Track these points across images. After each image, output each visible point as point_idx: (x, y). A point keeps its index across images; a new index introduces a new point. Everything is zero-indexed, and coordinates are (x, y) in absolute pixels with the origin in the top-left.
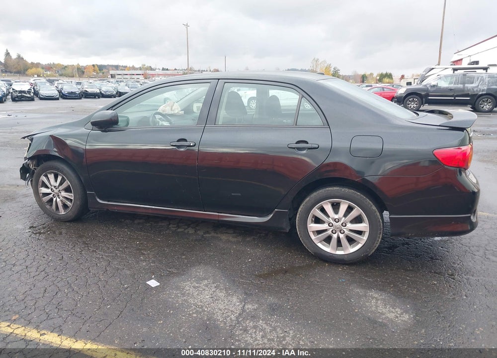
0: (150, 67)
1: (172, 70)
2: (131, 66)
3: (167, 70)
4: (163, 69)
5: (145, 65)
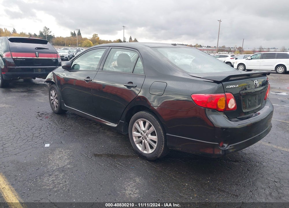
0: (201, 45)
1: (213, 47)
2: (190, 45)
3: (210, 47)
4: (208, 47)
5: (198, 44)
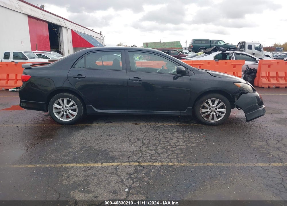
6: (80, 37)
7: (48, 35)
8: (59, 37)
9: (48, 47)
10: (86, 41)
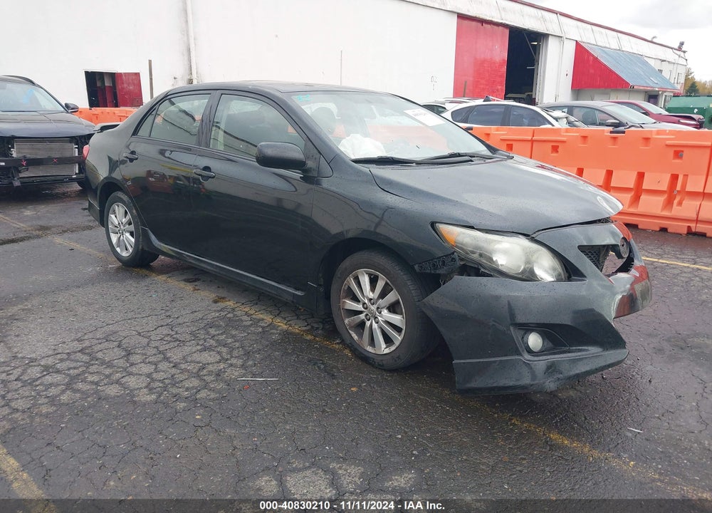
6: (596, 59)
7: (504, 60)
8: (536, 64)
9: (499, 87)
10: (611, 71)
